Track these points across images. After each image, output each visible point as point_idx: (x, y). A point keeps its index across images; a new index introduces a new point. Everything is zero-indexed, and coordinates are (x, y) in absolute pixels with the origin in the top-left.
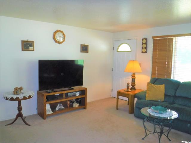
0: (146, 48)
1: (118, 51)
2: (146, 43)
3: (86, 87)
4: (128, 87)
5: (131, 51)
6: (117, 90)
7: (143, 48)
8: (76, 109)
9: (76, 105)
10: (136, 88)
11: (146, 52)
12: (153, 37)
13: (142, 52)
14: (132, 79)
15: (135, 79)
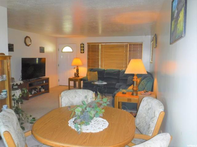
0: (83, 50)
1: (62, 52)
2: (83, 47)
3: (48, 77)
4: (75, 75)
5: (73, 52)
6: (68, 78)
7: (81, 50)
8: (43, 93)
9: (43, 90)
10: (79, 76)
11: (83, 53)
12: (88, 43)
13: (81, 53)
14: (77, 70)
15: (78, 70)
